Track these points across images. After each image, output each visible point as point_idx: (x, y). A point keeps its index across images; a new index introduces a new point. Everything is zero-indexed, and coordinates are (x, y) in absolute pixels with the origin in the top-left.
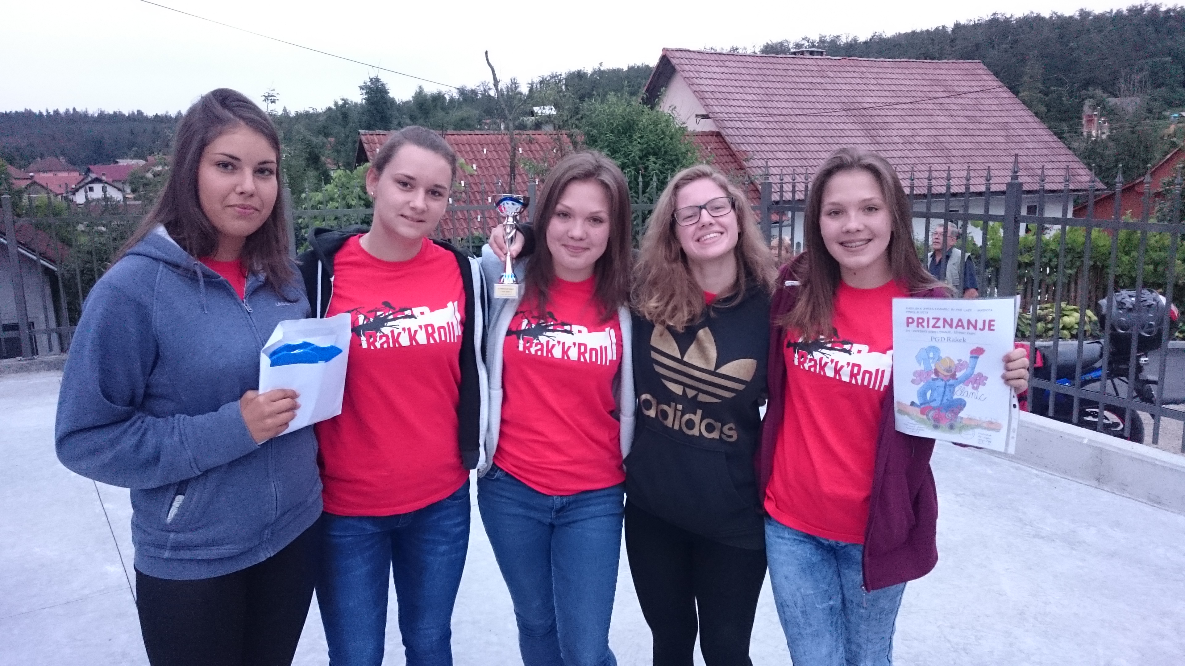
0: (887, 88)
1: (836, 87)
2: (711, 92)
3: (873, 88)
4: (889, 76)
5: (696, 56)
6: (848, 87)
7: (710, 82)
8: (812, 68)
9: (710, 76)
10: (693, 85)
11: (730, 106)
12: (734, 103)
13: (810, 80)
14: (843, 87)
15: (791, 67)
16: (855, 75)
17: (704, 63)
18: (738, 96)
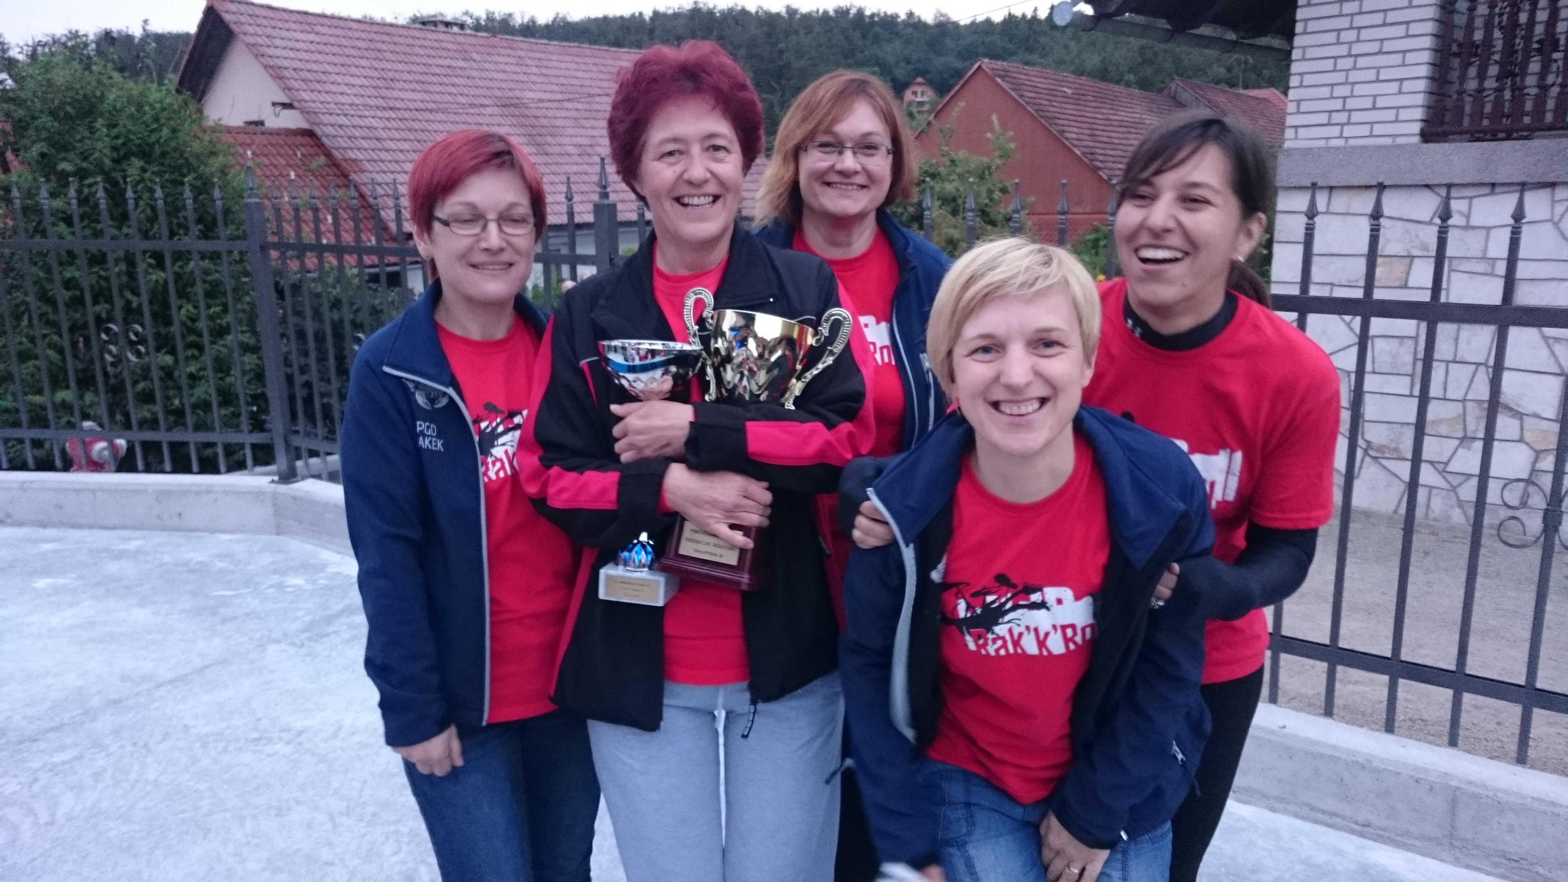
0: (554, 80)
1: (484, 74)
2: (295, 70)
3: (534, 78)
4: (555, 64)
5: (264, 12)
6: (501, 76)
7: (292, 54)
8: (450, 46)
9: (291, 44)
10: (263, 55)
11: (327, 92)
12: (333, 88)
13: (447, 62)
14: (495, 75)
15: (419, 42)
16: (511, 60)
17: (280, 24)
18: (339, 79)
